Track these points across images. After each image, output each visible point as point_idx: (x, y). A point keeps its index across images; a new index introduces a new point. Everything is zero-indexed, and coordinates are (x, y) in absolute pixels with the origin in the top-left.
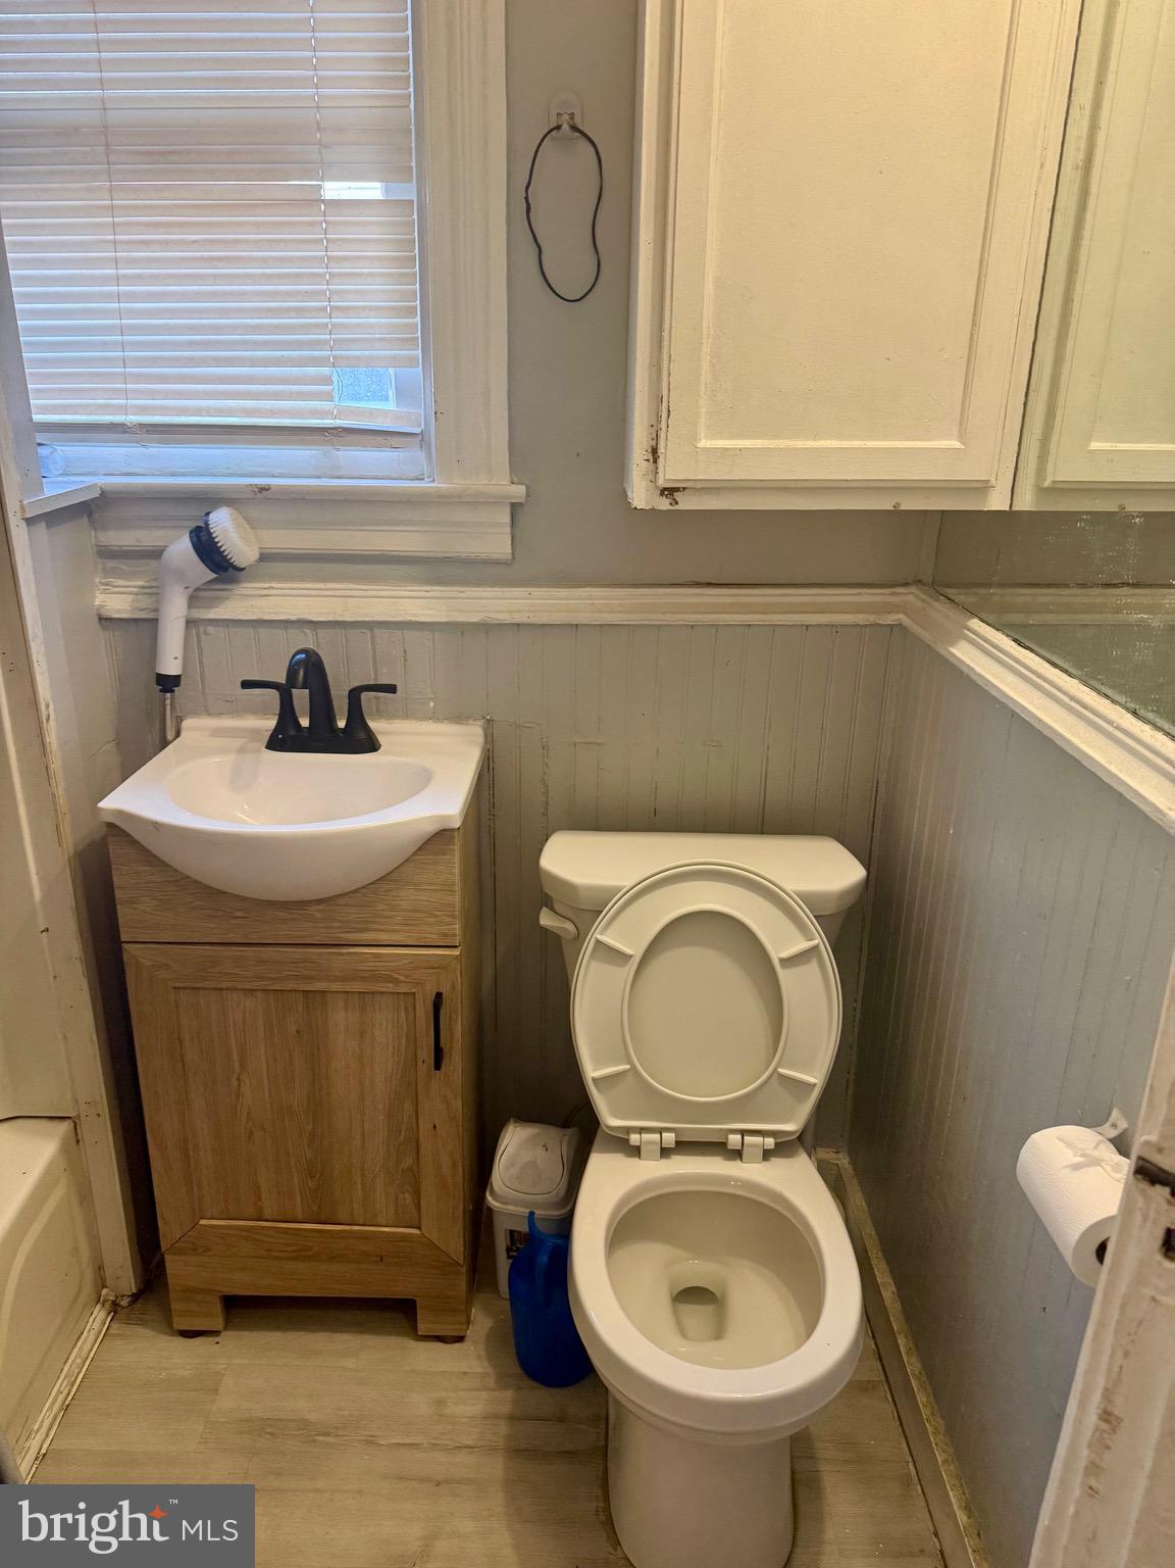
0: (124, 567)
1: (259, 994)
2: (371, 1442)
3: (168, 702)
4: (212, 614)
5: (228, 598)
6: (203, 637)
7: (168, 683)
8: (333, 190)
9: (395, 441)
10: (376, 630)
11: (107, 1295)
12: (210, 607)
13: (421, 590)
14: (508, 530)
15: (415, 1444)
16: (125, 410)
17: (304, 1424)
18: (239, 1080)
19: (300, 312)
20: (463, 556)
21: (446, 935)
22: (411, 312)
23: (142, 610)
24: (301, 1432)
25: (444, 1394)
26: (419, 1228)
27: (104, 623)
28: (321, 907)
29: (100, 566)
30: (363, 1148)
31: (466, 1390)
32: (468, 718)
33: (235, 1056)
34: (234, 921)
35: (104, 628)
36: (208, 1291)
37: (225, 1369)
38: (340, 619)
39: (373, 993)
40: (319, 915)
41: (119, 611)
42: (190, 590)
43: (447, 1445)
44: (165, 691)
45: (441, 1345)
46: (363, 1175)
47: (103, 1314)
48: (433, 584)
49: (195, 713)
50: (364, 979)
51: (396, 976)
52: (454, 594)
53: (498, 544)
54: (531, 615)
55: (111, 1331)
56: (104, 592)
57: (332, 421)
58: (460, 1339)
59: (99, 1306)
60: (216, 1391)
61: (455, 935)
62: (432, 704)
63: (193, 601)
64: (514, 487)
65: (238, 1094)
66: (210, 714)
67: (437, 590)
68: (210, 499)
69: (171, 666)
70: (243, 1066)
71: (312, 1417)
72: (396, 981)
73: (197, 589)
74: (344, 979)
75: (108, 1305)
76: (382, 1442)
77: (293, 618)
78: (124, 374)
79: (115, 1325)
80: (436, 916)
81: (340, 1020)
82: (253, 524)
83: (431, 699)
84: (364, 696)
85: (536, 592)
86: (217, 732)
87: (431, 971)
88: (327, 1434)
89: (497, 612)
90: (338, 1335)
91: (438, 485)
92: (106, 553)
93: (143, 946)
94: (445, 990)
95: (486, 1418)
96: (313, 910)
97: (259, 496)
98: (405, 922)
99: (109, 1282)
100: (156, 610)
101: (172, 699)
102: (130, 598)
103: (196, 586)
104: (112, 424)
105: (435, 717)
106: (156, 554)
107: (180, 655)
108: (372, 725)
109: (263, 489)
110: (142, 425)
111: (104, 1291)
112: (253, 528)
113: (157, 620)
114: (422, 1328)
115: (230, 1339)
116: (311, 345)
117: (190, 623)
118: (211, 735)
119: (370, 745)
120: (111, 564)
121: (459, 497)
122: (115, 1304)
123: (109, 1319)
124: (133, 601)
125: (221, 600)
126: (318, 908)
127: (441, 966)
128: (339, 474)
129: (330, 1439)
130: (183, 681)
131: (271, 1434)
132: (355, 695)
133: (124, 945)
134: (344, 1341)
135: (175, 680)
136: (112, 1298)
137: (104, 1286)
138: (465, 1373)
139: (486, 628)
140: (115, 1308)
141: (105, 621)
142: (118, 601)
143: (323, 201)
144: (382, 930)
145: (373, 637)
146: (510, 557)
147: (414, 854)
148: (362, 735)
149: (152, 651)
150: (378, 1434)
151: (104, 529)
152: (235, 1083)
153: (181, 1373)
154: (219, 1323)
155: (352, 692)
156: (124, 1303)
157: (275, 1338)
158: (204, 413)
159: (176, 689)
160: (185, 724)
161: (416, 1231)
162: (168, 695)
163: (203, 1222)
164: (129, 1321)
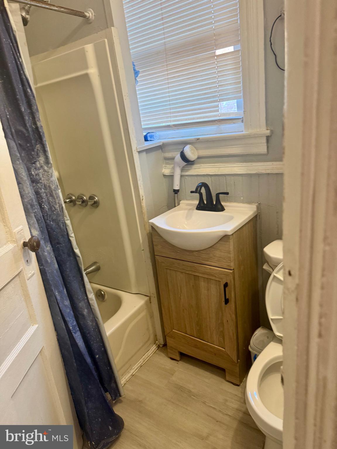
0: (170, 162)
1: (184, 273)
2: (204, 403)
3: (176, 196)
4: (187, 173)
5: (191, 169)
6: (185, 179)
7: (176, 192)
8: (219, 52)
9: (234, 121)
10: (227, 177)
11: (157, 343)
12: (186, 172)
13: (240, 164)
14: (266, 144)
15: (215, 408)
16: (170, 121)
17: (190, 391)
18: (180, 295)
19: (210, 88)
20: (252, 153)
21: (229, 266)
22: (239, 83)
23: (172, 173)
24: (188, 393)
25: (228, 398)
26: (224, 349)
27: (165, 176)
28: (197, 253)
29: (165, 162)
30: (210, 322)
31: (235, 400)
32: (253, 202)
33: (179, 288)
34: (178, 254)
35: (165, 178)
36: (176, 349)
37: (177, 370)
38: (217, 174)
39: (211, 279)
40: (196, 255)
41: (167, 173)
42: (181, 167)
43: (223, 412)
44: (175, 193)
45: (232, 385)
46: (210, 329)
47: (155, 347)
48: (243, 162)
49: (183, 199)
50: (208, 274)
51: (215, 275)
52: (249, 165)
53: (262, 149)
54: (272, 170)
55: (157, 352)
56: (165, 168)
57: (219, 118)
58: (238, 385)
59: (155, 345)
60: (173, 375)
61: (231, 266)
62: (242, 198)
63: (183, 170)
64: (267, 131)
65: (180, 299)
66: (187, 200)
67: (244, 164)
68: (185, 143)
69: (176, 187)
70: (181, 291)
71: (193, 390)
72: (215, 277)
73: (183, 167)
74: (203, 274)
75: (157, 345)
76: (207, 404)
77: (205, 174)
78: (170, 112)
79: (157, 351)
80: (226, 260)
81: (203, 284)
82: (197, 149)
83: (242, 197)
84: (220, 195)
85: (275, 163)
86: (188, 205)
87: (224, 276)
88: (194, 396)
89: (262, 170)
90: (206, 372)
91: (245, 133)
92: (166, 159)
93: (159, 257)
94: (229, 282)
95: (237, 410)
96: (195, 253)
97: (197, 141)
98: (217, 260)
99: (158, 340)
100: (173, 173)
101: (177, 196)
102: (170, 170)
103: (182, 166)
104: (168, 125)
105: (243, 202)
106: (173, 159)
107: (179, 184)
108: (223, 204)
109: (198, 139)
110: (174, 125)
111: (157, 342)
112: (197, 150)
113: (173, 176)
114: (227, 378)
115: (180, 363)
116: (213, 97)
117: (182, 176)
118: (186, 205)
119: (222, 209)
120: (167, 161)
121: (249, 136)
122: (159, 345)
123: (157, 349)
124: (171, 170)
125: (189, 170)
126: (196, 253)
127: (227, 275)
128: (221, 132)
129: (195, 398)
130: (180, 191)
131: (181, 390)
132: (218, 195)
133: (156, 256)
134: (207, 374)
135: (178, 191)
136: (158, 344)
137: (157, 341)
138: (236, 395)
139: (259, 175)
140: (159, 347)
141: (164, 176)
142: (167, 171)
143: (216, 56)
144: (212, 262)
145: (226, 179)
146: (266, 153)
147: (219, 241)
148: (219, 206)
149: (172, 183)
150: (207, 402)
151: (165, 153)
152: (179, 296)
153: (167, 367)
154: (178, 358)
155: (217, 194)
156: (161, 346)
157: (191, 367)
158: (188, 120)
159: (178, 193)
160: (181, 202)
161: (224, 350)
162: (176, 195)
163: (173, 330)
164: (161, 351)
